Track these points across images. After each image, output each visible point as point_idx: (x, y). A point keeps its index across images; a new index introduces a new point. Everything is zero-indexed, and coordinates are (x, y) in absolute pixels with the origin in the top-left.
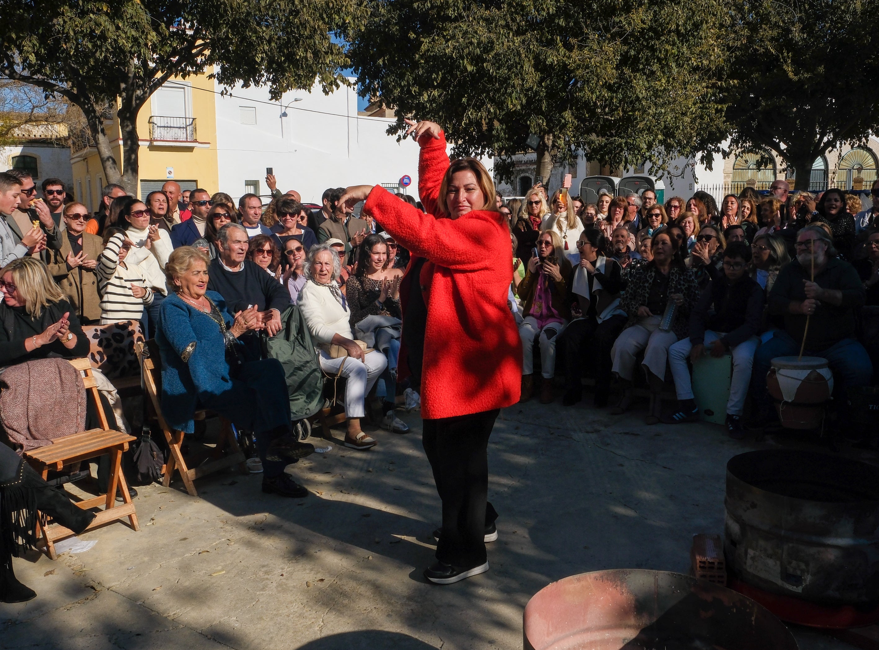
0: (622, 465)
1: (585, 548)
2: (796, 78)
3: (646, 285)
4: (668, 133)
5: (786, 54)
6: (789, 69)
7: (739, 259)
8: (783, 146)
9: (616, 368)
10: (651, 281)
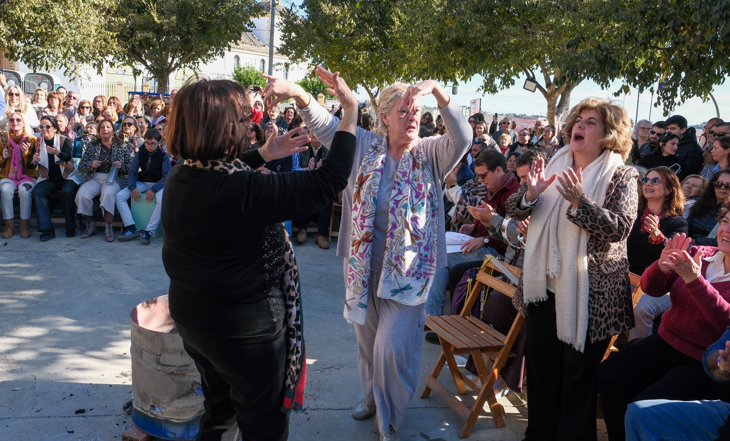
0: (100, 267)
1: (100, 312)
2: (159, 22)
3: (96, 154)
4: (78, 49)
5: (152, 5)
6: (155, 15)
7: (154, 140)
8: (149, 63)
9: (80, 210)
10: (99, 152)
